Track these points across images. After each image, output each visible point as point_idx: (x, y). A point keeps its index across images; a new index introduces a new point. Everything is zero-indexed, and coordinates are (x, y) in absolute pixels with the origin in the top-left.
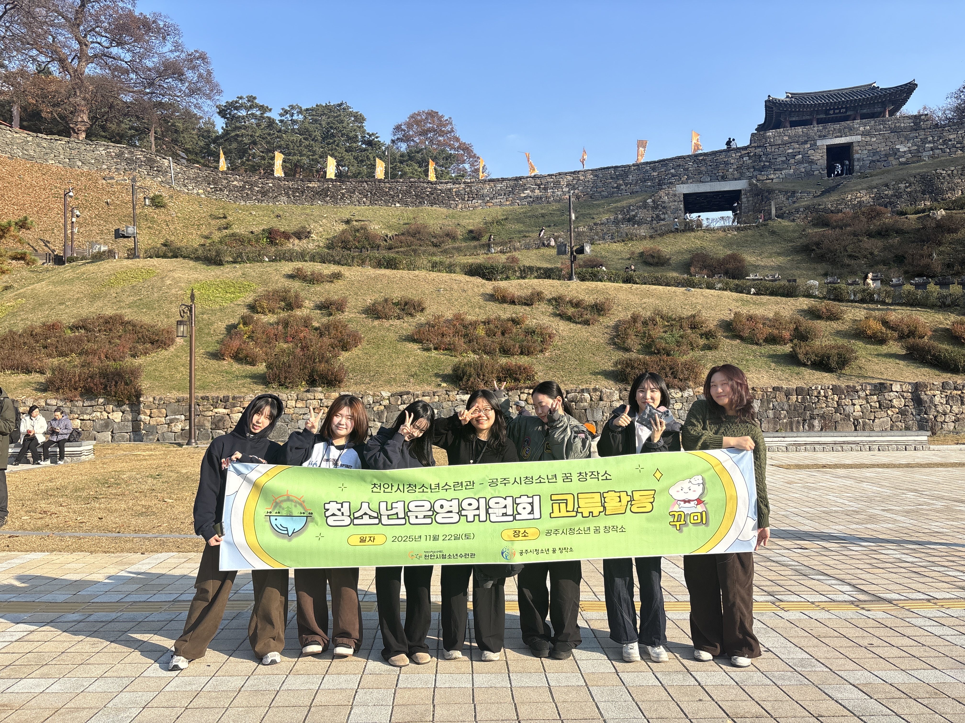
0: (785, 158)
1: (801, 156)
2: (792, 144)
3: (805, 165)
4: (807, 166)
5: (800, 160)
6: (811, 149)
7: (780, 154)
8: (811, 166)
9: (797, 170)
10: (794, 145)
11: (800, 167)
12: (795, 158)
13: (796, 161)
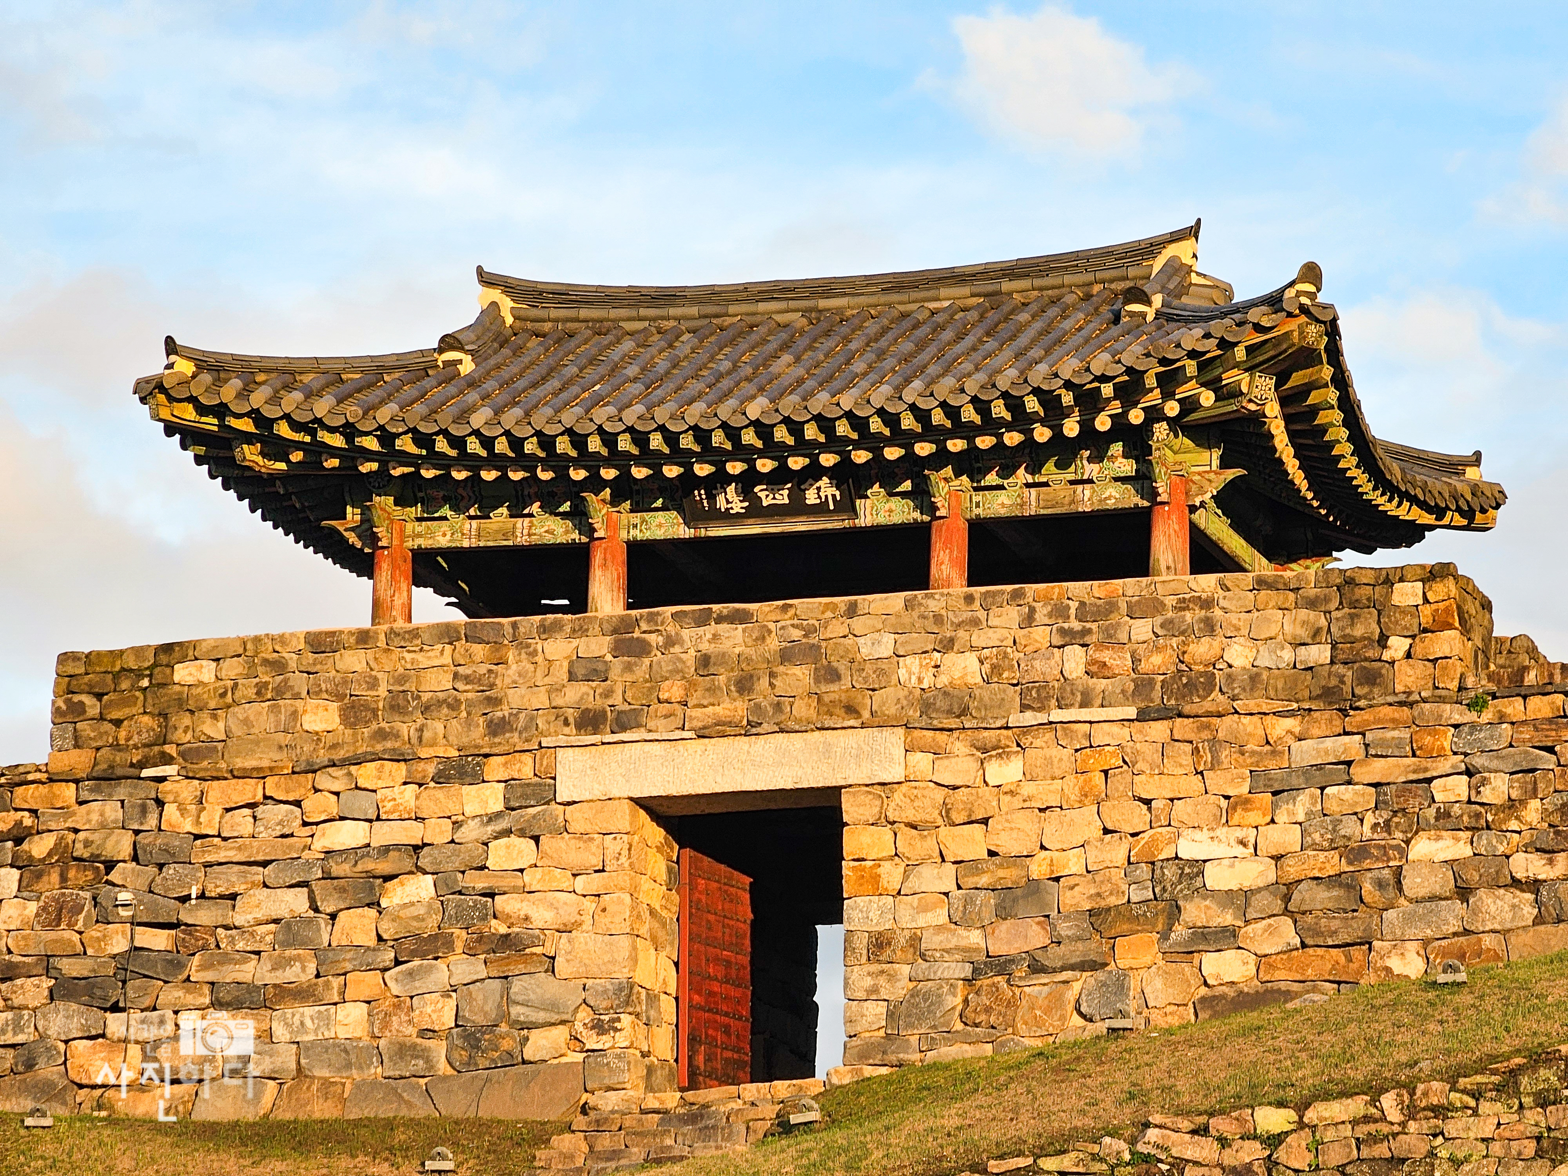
0: (299, 901)
1: (427, 887)
3: (463, 970)
4: (475, 978)
5: (417, 918)
6: (507, 833)
7: (260, 858)
8: (506, 977)
9: (397, 1006)
10: (381, 784)
11: (419, 986)
12: (384, 904)
13: (388, 930)
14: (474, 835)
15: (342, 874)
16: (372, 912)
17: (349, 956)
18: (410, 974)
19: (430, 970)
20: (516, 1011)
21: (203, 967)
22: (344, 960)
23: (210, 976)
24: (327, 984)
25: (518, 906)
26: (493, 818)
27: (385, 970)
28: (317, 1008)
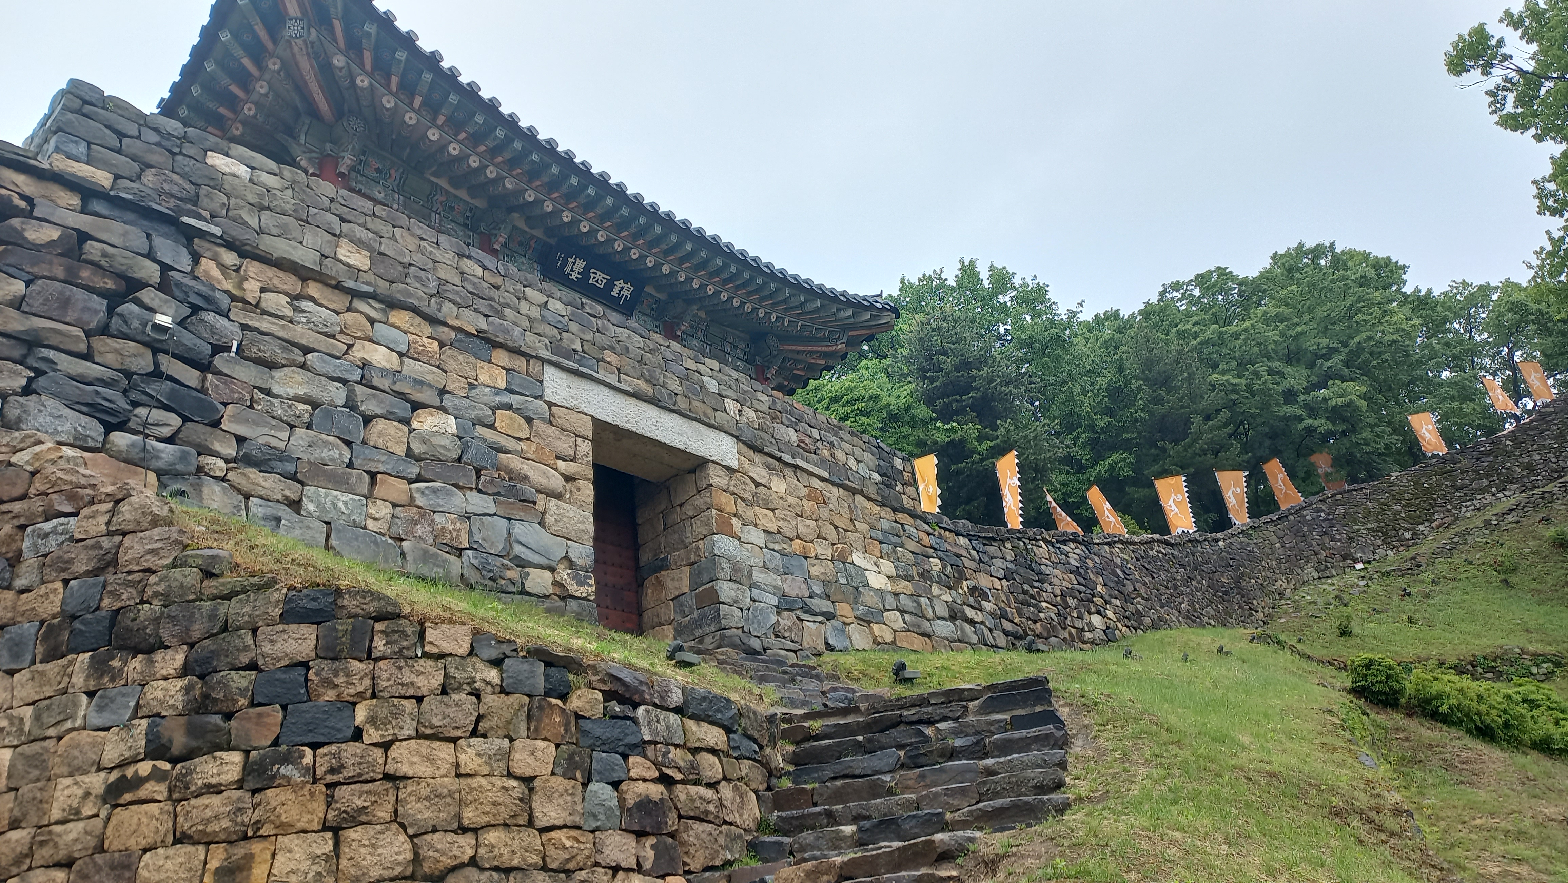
0: (337, 394)
1: (451, 424)
2: (401, 318)
3: (477, 502)
4: (487, 511)
5: (444, 447)
6: (509, 407)
7: (304, 342)
8: (510, 519)
9: (422, 516)
10: (412, 329)
11: (442, 502)
12: (415, 424)
13: (418, 448)
14: (485, 399)
15: (382, 387)
16: (406, 429)
17: (384, 458)
18: (435, 491)
19: (449, 494)
20: (518, 549)
21: (235, 418)
22: (379, 461)
23: (242, 430)
24: (360, 477)
25: (520, 466)
26: (498, 391)
27: (410, 482)
28: (351, 496)
